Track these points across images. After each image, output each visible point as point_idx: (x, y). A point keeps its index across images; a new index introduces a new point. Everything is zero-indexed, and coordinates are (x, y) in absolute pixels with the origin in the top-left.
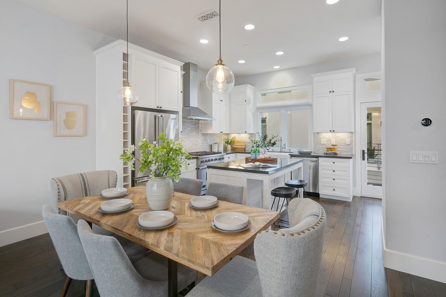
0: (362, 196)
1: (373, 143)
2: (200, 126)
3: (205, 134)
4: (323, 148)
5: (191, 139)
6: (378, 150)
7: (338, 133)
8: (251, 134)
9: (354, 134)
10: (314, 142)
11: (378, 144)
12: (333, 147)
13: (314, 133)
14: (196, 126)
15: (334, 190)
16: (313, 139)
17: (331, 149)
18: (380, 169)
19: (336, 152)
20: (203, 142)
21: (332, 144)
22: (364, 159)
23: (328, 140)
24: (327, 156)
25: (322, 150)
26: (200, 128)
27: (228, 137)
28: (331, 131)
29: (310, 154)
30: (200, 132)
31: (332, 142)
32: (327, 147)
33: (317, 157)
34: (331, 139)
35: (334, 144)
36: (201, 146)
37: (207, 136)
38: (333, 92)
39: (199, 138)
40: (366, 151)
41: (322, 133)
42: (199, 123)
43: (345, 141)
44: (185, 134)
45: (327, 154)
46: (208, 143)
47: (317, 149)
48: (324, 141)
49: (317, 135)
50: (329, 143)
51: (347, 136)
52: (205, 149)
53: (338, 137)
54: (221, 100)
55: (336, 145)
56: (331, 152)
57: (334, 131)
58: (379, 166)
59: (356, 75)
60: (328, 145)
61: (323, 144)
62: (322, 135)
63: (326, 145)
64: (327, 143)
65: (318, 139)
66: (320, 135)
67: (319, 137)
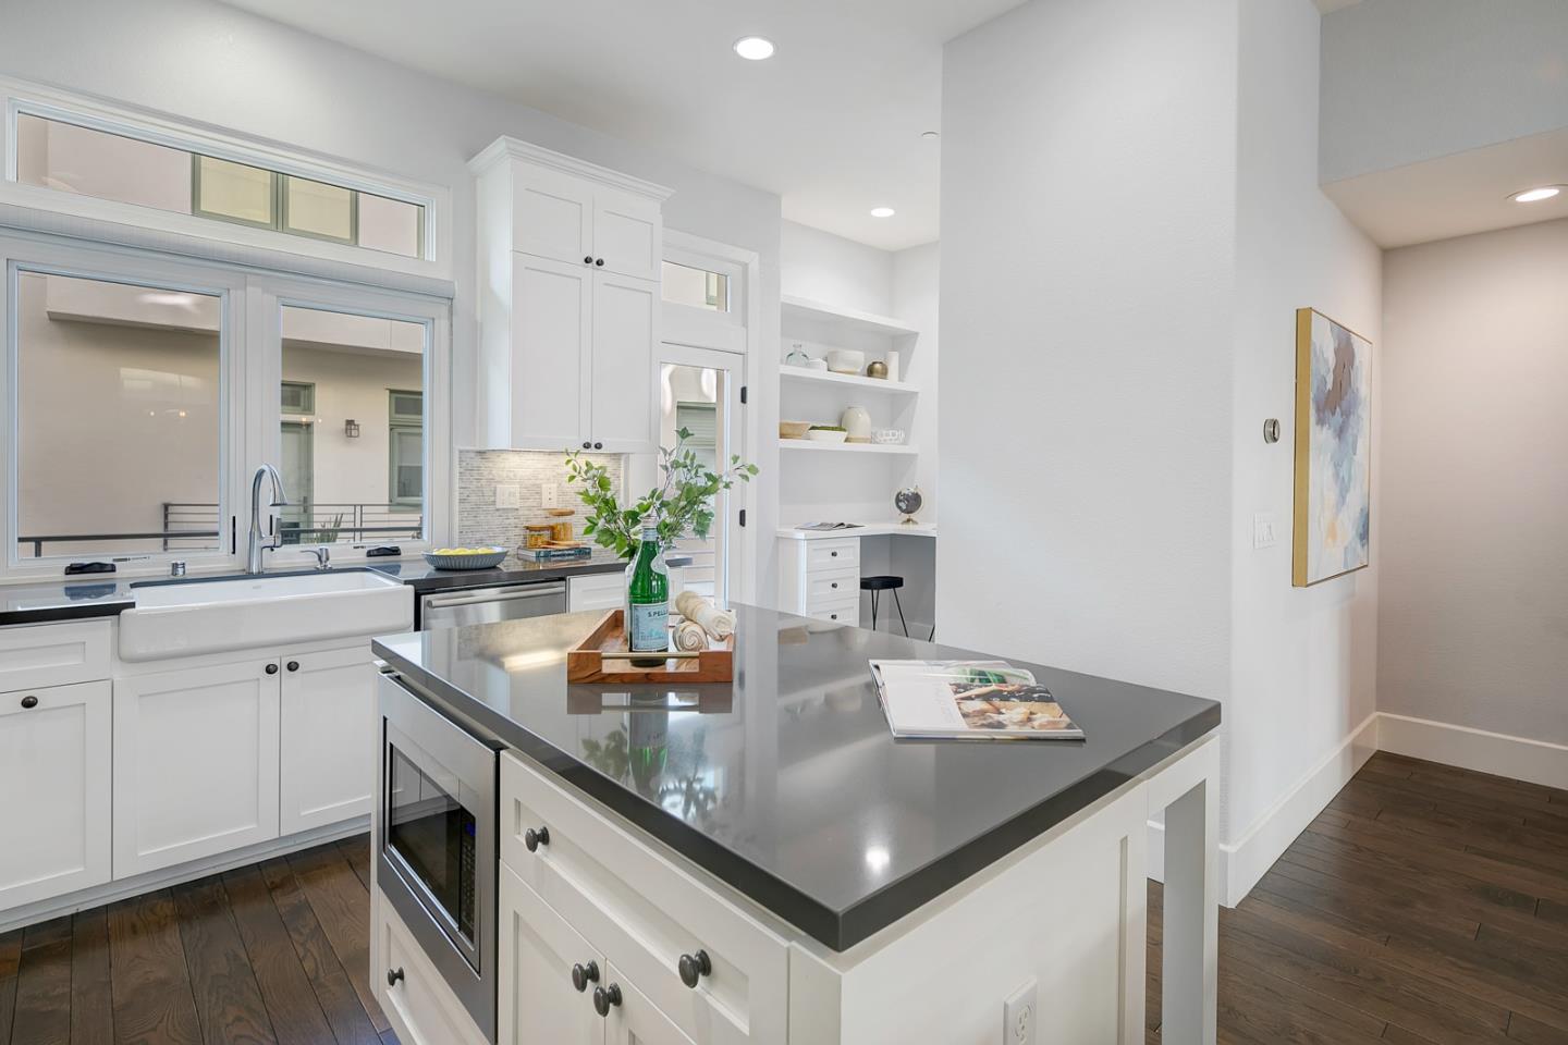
4: (506, 529)
10: (462, 501)
12: (559, 520)
13: (461, 452)
16: (457, 485)
17: (553, 533)
21: (550, 505)
23: (527, 488)
28: (587, 445)
31: (545, 496)
34: (539, 486)
35: (557, 503)
38: (601, 261)
41: (504, 456)
47: (478, 536)
48: (510, 494)
49: (477, 461)
50: (530, 503)
55: (572, 513)
57: (598, 446)
60: (527, 512)
61: (504, 509)
62: (502, 465)
63: (520, 513)
64: (527, 504)
65: (483, 482)
66: (490, 465)
67: (486, 473)
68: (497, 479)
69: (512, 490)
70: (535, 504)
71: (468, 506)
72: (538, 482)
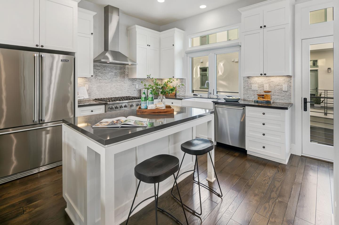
0: (303, 155)
1: (319, 89)
2: (127, 71)
3: (133, 79)
4: (254, 95)
5: (114, 84)
6: (325, 98)
7: (272, 78)
8: (182, 79)
9: (292, 78)
11: (325, 90)
12: (266, 93)
13: (244, 77)
14: (122, 71)
15: (264, 147)
16: (243, 84)
17: (263, 96)
18: (327, 115)
19: (269, 100)
20: (131, 87)
21: (265, 90)
22: (305, 109)
23: (260, 85)
24: (258, 105)
25: (253, 97)
26: (126, 73)
27: (161, 82)
28: (261, 74)
29: (237, 102)
30: (126, 77)
31: (265, 87)
32: (260, 94)
33: (244, 106)
35: (267, 89)
36: (128, 91)
37: (135, 81)
38: (265, 26)
39: (125, 82)
40: (309, 100)
41: (254, 78)
42: (125, 69)
43: (281, 87)
44: (106, 79)
45: (257, 102)
46: (137, 87)
47: (248, 96)
48: (255, 87)
49: (247, 79)
50: (261, 89)
51: (284, 81)
52: (132, 94)
53: (272, 82)
54: (148, 45)
55: (270, 92)
56: (262, 99)
57: (265, 74)
58: (326, 112)
59: (295, 5)
60: (260, 91)
61: (254, 90)
62: (253, 80)
63: (258, 91)
64: (260, 89)
65: (249, 84)
66: (250, 80)
67: (249, 82)
68: (252, 83)
69: (256, 86)
70: (262, 89)
71: (245, 89)
72: (263, 84)
